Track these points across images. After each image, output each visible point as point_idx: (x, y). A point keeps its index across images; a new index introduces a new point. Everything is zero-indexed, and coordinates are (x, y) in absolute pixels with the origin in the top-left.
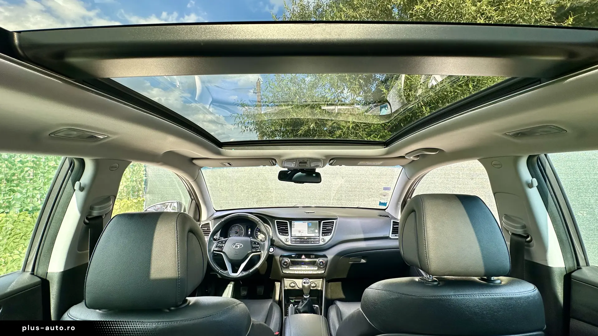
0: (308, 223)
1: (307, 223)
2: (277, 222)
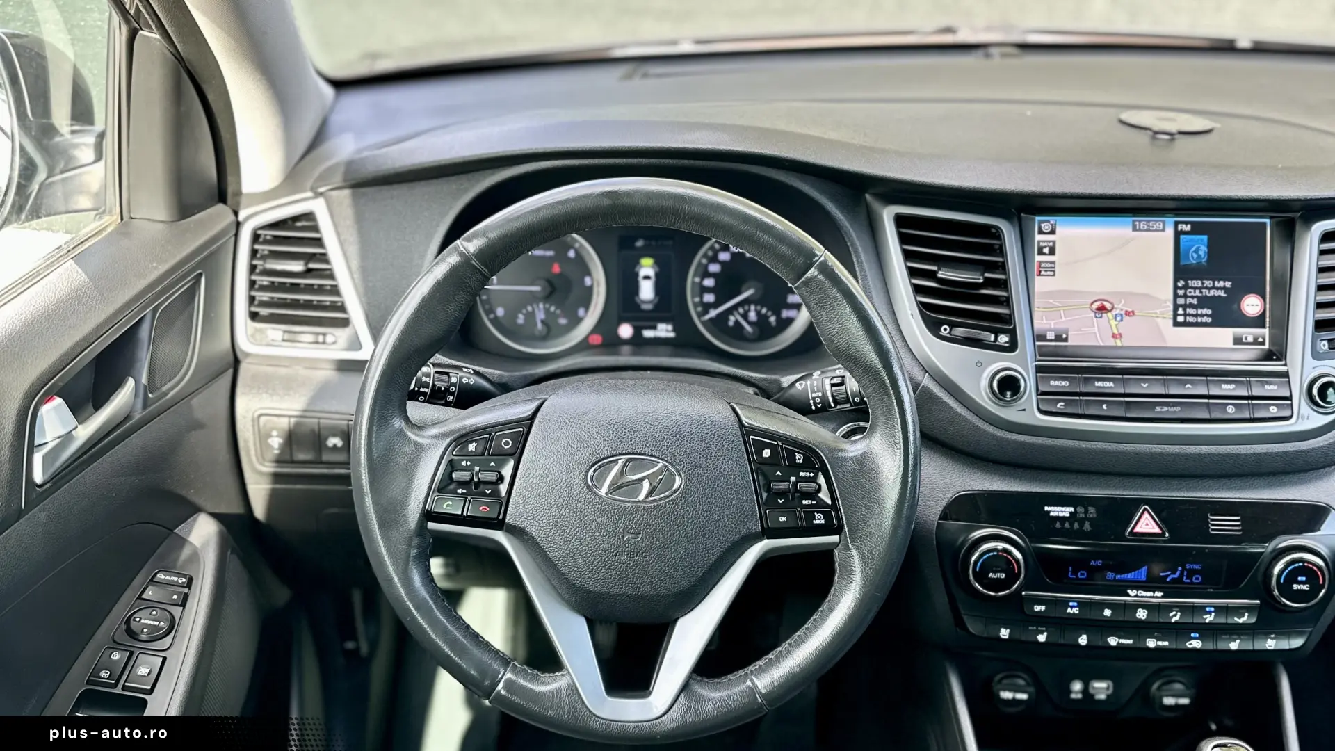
0: (1178, 234)
1: (1170, 232)
2: (900, 221)
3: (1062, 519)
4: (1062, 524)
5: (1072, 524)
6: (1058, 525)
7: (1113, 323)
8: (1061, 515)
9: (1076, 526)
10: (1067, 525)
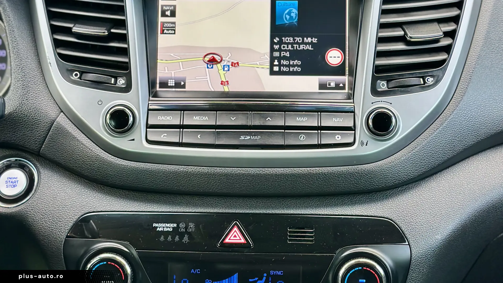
0: (274, 0)
3: (166, 234)
4: (166, 238)
5: (173, 238)
6: (162, 238)
7: (222, 72)
8: (166, 229)
9: (177, 238)
10: (170, 238)
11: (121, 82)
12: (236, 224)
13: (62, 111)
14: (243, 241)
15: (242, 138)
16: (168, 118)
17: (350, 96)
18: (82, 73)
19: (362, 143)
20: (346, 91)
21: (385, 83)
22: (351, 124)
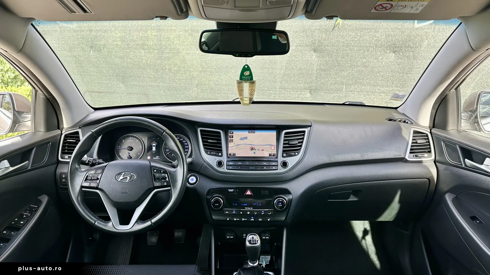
11: (220, 154)
12: (249, 190)
13: (205, 162)
14: (251, 194)
15: (250, 168)
16: (232, 163)
17: (277, 158)
18: (210, 152)
19: (280, 169)
20: (276, 156)
21: (285, 154)
22: (277, 165)
